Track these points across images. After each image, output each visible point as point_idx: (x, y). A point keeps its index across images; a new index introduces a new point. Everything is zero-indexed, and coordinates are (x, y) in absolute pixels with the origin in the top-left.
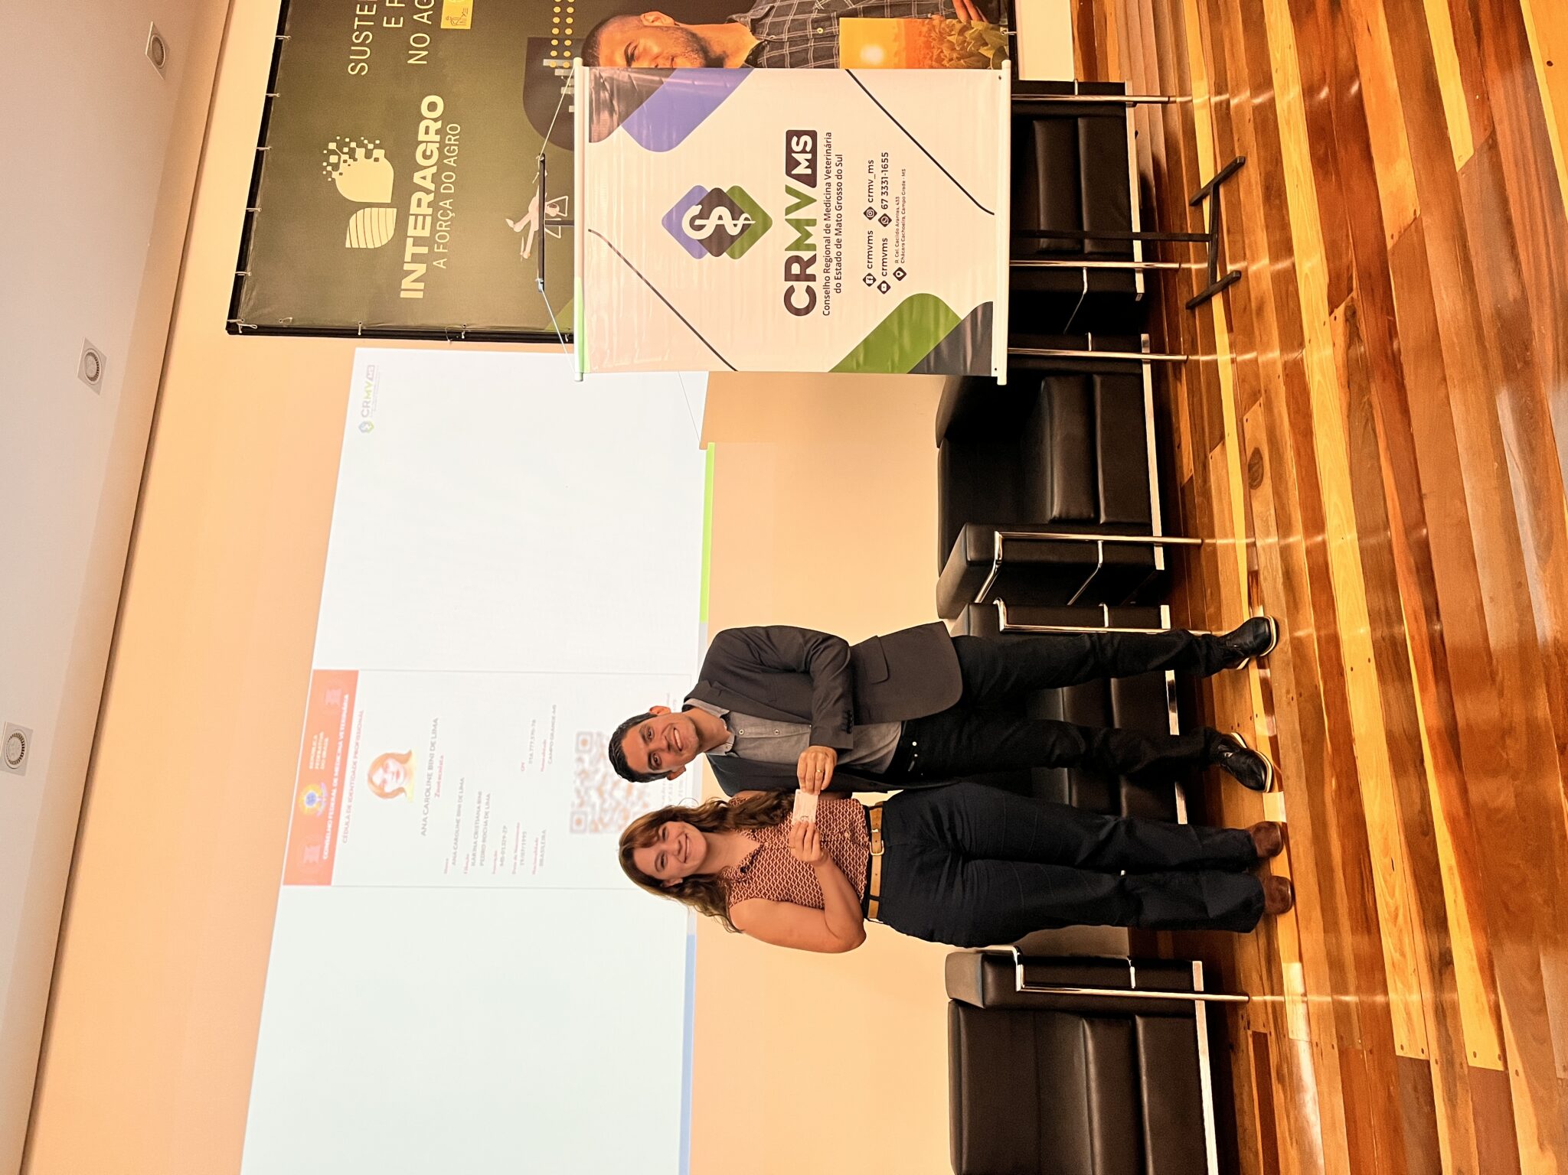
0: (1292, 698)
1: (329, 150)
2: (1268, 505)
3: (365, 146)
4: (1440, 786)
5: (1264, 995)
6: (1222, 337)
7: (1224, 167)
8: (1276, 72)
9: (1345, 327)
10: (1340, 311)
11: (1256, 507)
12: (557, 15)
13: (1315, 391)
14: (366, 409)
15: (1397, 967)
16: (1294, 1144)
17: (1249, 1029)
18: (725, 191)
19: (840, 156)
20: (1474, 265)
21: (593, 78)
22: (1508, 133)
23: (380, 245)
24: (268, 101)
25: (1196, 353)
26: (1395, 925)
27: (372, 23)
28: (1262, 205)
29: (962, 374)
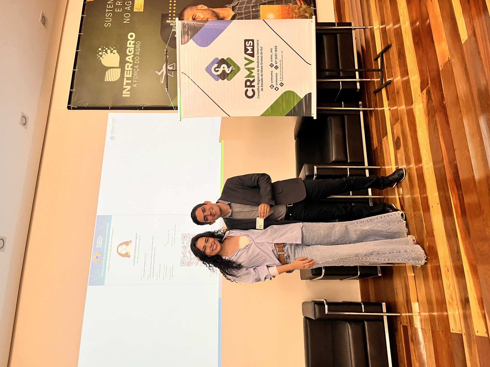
0: (413, 217)
1: (99, 51)
2: (403, 155)
3: (110, 49)
4: (463, 244)
5: (406, 313)
6: (385, 102)
7: (385, 47)
8: (401, 16)
9: (426, 96)
10: (425, 91)
11: (399, 156)
12: (170, 6)
13: (417, 118)
14: (112, 132)
15: (450, 304)
16: (417, 361)
17: (401, 324)
18: (225, 59)
19: (261, 47)
20: (469, 74)
21: (182, 24)
22: (479, 31)
23: (115, 80)
24: (79, 36)
25: (377, 107)
26: (449, 290)
27: (112, 10)
28: (397, 58)
29: (302, 116)
